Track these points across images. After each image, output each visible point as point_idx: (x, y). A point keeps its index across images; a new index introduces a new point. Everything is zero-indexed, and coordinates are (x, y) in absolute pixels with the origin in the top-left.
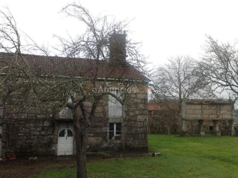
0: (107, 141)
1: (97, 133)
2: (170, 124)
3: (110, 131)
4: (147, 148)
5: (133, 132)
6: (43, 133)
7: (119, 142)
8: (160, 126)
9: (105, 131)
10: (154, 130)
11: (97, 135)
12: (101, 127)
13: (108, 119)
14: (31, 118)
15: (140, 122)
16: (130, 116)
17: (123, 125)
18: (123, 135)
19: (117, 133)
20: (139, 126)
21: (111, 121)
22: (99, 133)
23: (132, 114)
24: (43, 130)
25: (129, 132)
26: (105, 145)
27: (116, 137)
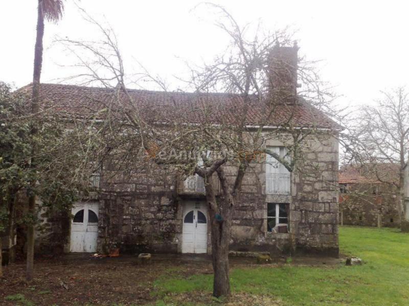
0: (264, 234)
1: (246, 219)
2: (382, 209)
3: (269, 217)
4: (338, 249)
5: (311, 220)
6: (160, 215)
7: (284, 236)
8: (361, 212)
9: (259, 217)
10: (350, 219)
11: (246, 222)
12: (253, 209)
13: (265, 196)
14: (141, 191)
15: (324, 203)
16: (305, 192)
17: (292, 207)
18: (292, 225)
19: (281, 221)
20: (322, 210)
21: (269, 200)
22: (250, 219)
23: (308, 188)
24: (159, 211)
25: (303, 221)
26: (261, 241)
27: (279, 227)
